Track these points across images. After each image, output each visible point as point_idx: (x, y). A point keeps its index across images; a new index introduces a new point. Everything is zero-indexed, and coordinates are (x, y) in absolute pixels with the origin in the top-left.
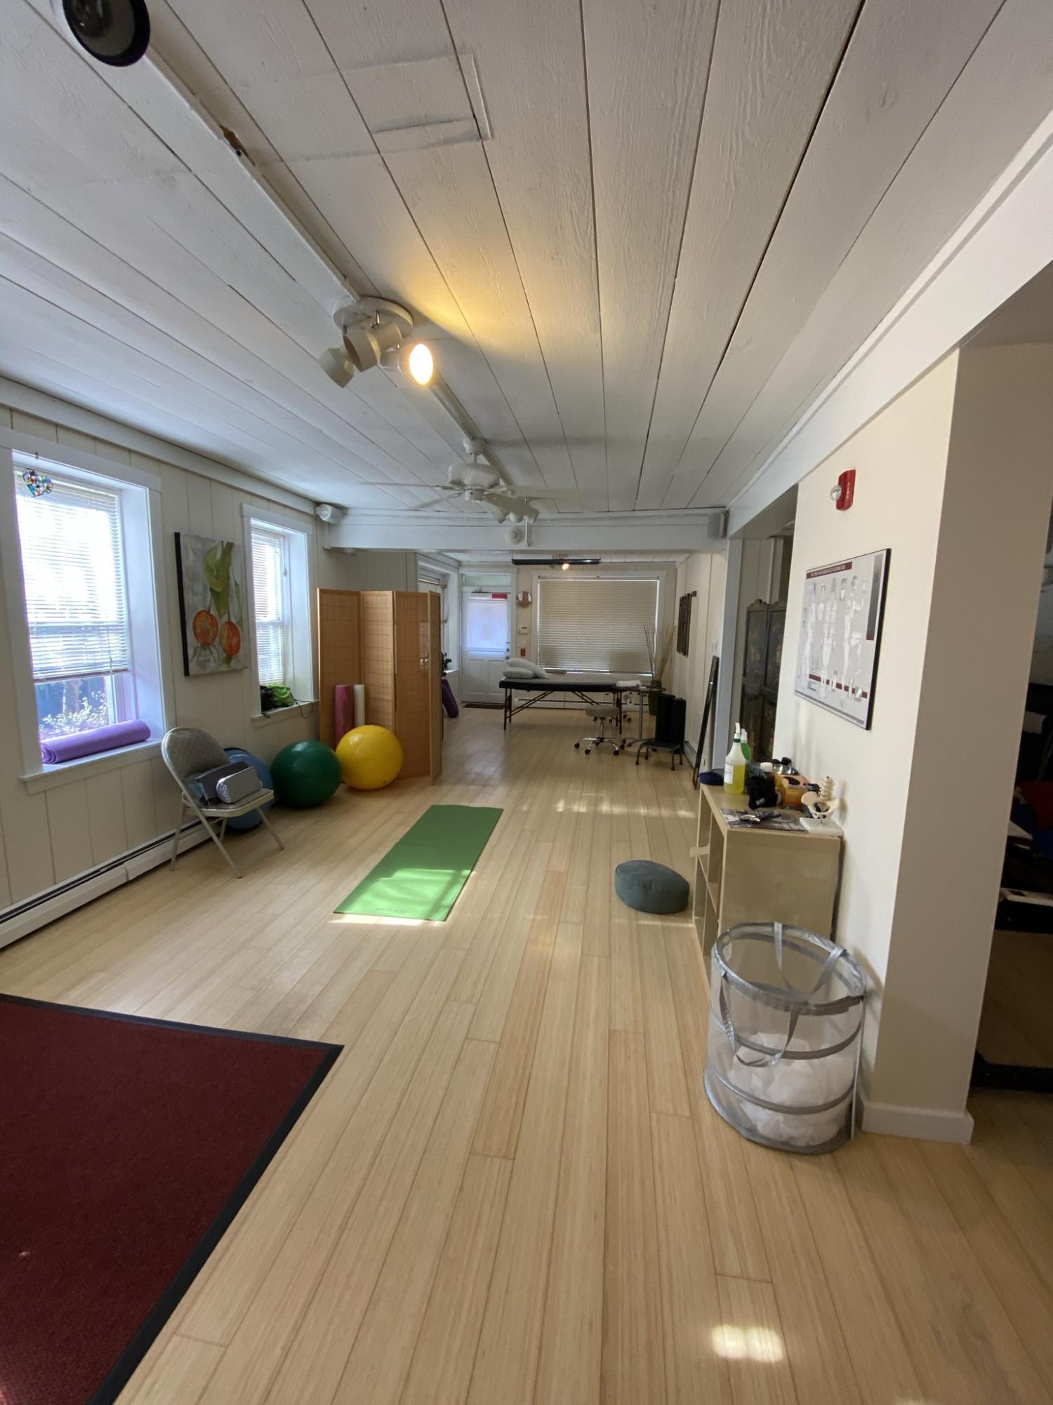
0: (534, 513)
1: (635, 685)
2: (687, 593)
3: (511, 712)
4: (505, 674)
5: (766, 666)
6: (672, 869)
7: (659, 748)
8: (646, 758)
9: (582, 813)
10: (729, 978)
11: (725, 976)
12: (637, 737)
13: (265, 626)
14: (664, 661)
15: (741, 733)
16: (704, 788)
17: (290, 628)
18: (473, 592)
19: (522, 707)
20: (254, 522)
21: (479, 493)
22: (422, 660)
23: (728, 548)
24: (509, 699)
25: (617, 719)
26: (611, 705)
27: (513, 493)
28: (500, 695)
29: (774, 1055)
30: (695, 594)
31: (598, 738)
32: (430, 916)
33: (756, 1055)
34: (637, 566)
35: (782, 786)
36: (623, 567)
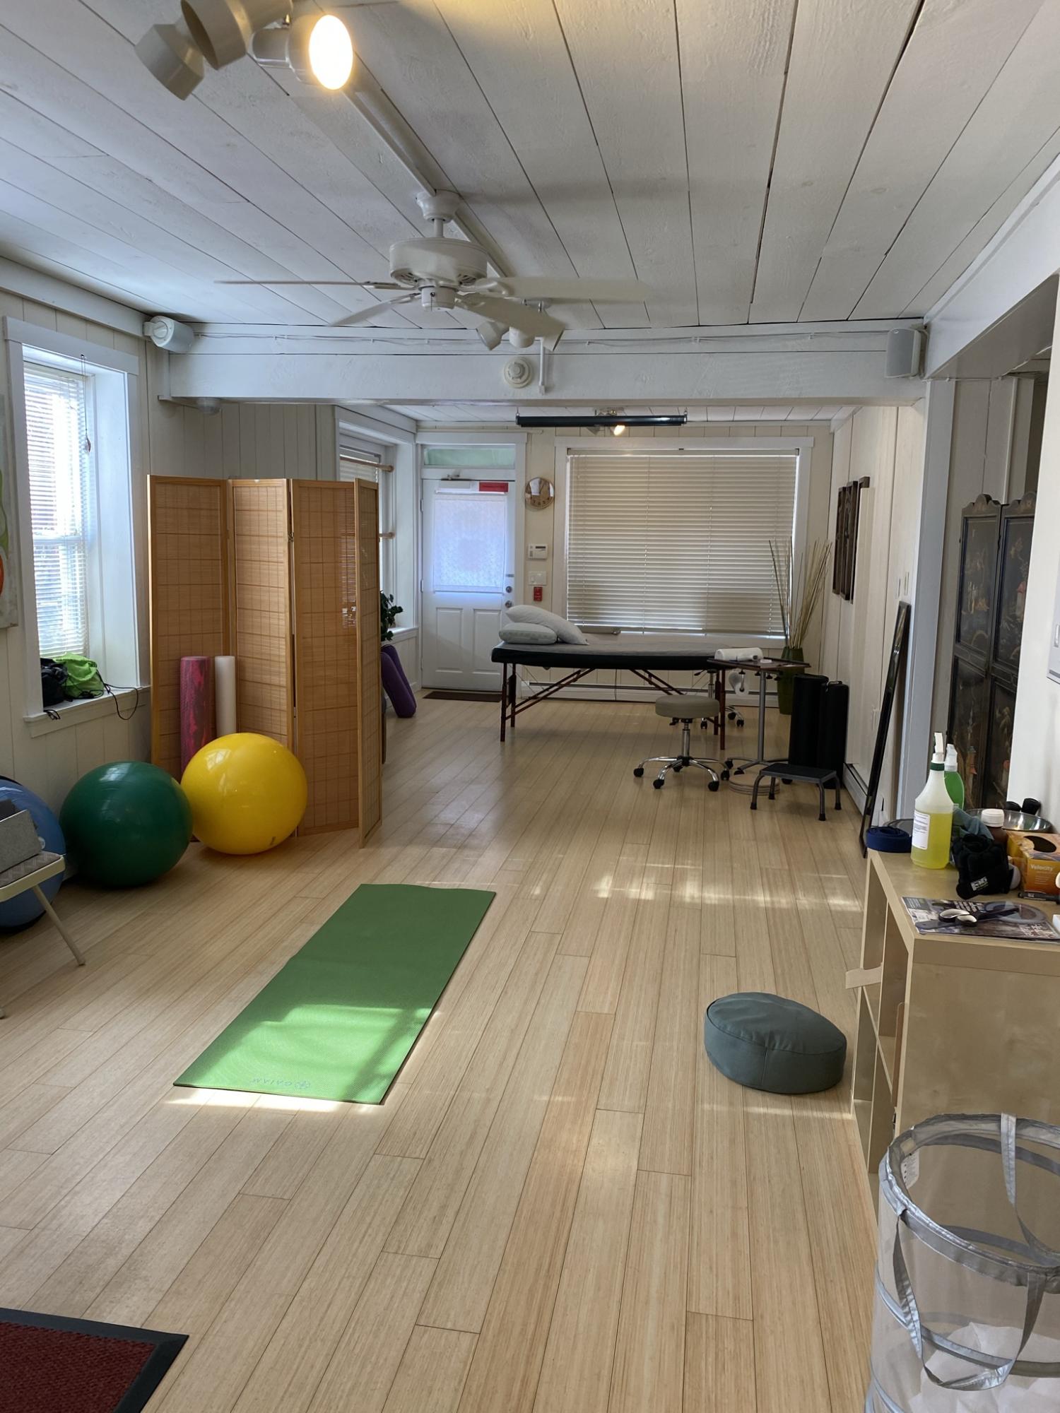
0: (557, 331)
1: (751, 657)
2: (851, 480)
3: (514, 706)
4: (504, 636)
5: (998, 623)
6: (816, 1010)
7: (795, 778)
8: (772, 797)
9: (646, 902)
10: (910, 1220)
11: (904, 1216)
12: (753, 753)
13: (50, 546)
14: (808, 611)
15: (946, 752)
16: (874, 855)
17: (97, 549)
18: (443, 480)
19: (536, 699)
20: (28, 351)
21: (447, 294)
22: (345, 610)
23: (928, 395)
24: (511, 683)
25: (715, 722)
26: (706, 695)
27: (511, 292)
28: (494, 675)
29: (996, 1367)
30: (866, 482)
31: (678, 758)
32: (355, 1094)
33: (964, 1368)
34: (755, 429)
35: (1021, 854)
36: (730, 431)
